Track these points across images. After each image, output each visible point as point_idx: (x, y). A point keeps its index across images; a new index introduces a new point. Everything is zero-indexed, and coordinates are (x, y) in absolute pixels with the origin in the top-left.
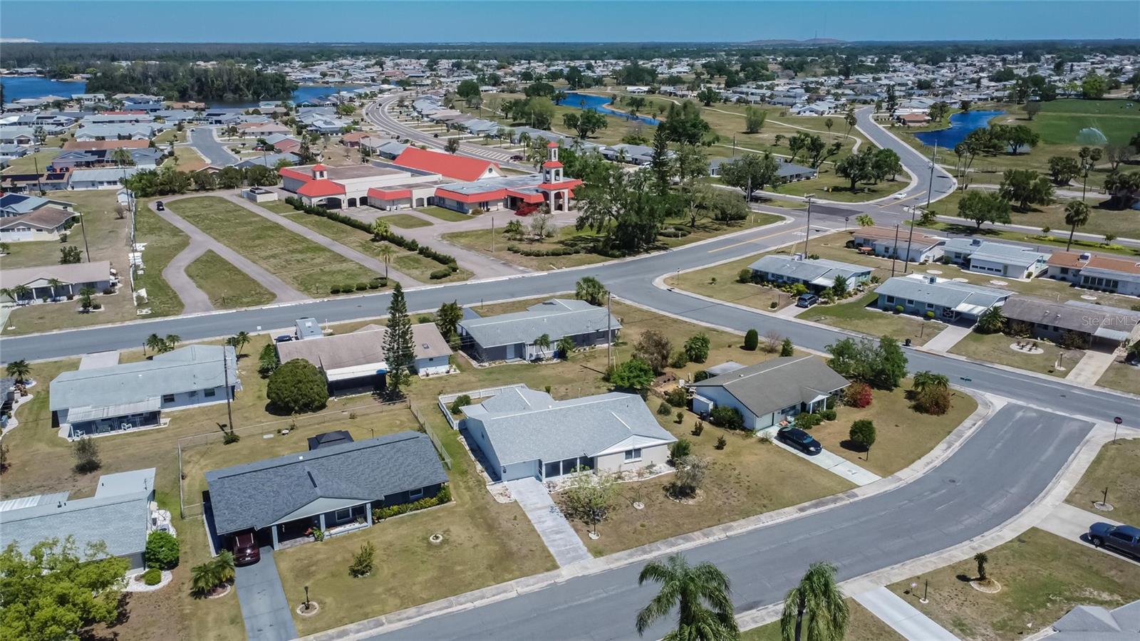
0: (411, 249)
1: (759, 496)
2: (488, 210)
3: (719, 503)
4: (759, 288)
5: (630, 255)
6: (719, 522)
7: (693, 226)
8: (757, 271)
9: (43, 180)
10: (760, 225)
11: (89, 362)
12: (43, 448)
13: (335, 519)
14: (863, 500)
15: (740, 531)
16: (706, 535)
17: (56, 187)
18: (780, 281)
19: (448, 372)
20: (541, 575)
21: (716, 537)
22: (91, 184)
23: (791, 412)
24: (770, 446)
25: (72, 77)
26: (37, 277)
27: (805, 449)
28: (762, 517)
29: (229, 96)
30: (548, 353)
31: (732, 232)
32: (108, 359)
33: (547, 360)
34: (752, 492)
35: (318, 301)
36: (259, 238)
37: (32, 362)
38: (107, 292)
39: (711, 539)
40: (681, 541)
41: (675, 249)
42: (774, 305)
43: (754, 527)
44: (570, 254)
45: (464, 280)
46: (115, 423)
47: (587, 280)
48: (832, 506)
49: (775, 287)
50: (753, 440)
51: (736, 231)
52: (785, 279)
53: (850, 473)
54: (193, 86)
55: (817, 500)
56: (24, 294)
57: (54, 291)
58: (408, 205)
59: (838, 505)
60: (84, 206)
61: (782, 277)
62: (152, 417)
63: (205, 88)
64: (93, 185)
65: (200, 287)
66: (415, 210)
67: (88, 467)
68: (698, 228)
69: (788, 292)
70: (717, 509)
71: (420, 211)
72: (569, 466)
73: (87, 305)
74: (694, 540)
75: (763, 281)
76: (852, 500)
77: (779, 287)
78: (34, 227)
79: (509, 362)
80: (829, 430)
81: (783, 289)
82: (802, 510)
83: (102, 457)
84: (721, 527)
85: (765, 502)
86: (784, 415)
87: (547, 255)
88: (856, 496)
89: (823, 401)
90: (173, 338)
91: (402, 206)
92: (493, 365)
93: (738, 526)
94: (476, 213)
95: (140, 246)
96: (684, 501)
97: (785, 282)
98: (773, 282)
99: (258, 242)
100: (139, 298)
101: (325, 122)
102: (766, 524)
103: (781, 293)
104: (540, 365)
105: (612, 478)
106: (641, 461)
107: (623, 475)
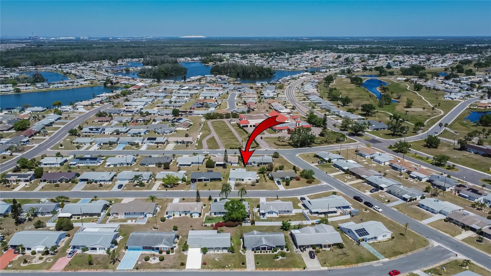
2: (282, 132)
4: (316, 159)
5: (300, 148)
9: (187, 113)
10: (346, 143)
11: (185, 156)
12: (175, 167)
13: (205, 180)
17: (190, 115)
19: (237, 166)
25: (209, 63)
26: (180, 139)
29: (252, 76)
30: (256, 165)
31: (335, 144)
32: (187, 156)
36: (225, 134)
37: (176, 155)
38: (191, 143)
41: (313, 147)
42: (313, 163)
44: (286, 146)
46: (184, 165)
47: (275, 152)
49: (319, 159)
54: (241, 72)
56: (177, 142)
57: (183, 142)
60: (194, 121)
61: (321, 157)
62: (189, 165)
64: (198, 115)
65: (207, 144)
67: (179, 170)
68: (327, 142)
72: (240, 179)
73: (187, 146)
78: (183, 126)
79: (249, 165)
83: (181, 169)
87: (281, 145)
90: (197, 154)
92: (246, 166)
94: (278, 132)
95: (201, 134)
99: (225, 135)
100: (196, 145)
105: (245, 183)
106: (251, 181)
107: (247, 182)
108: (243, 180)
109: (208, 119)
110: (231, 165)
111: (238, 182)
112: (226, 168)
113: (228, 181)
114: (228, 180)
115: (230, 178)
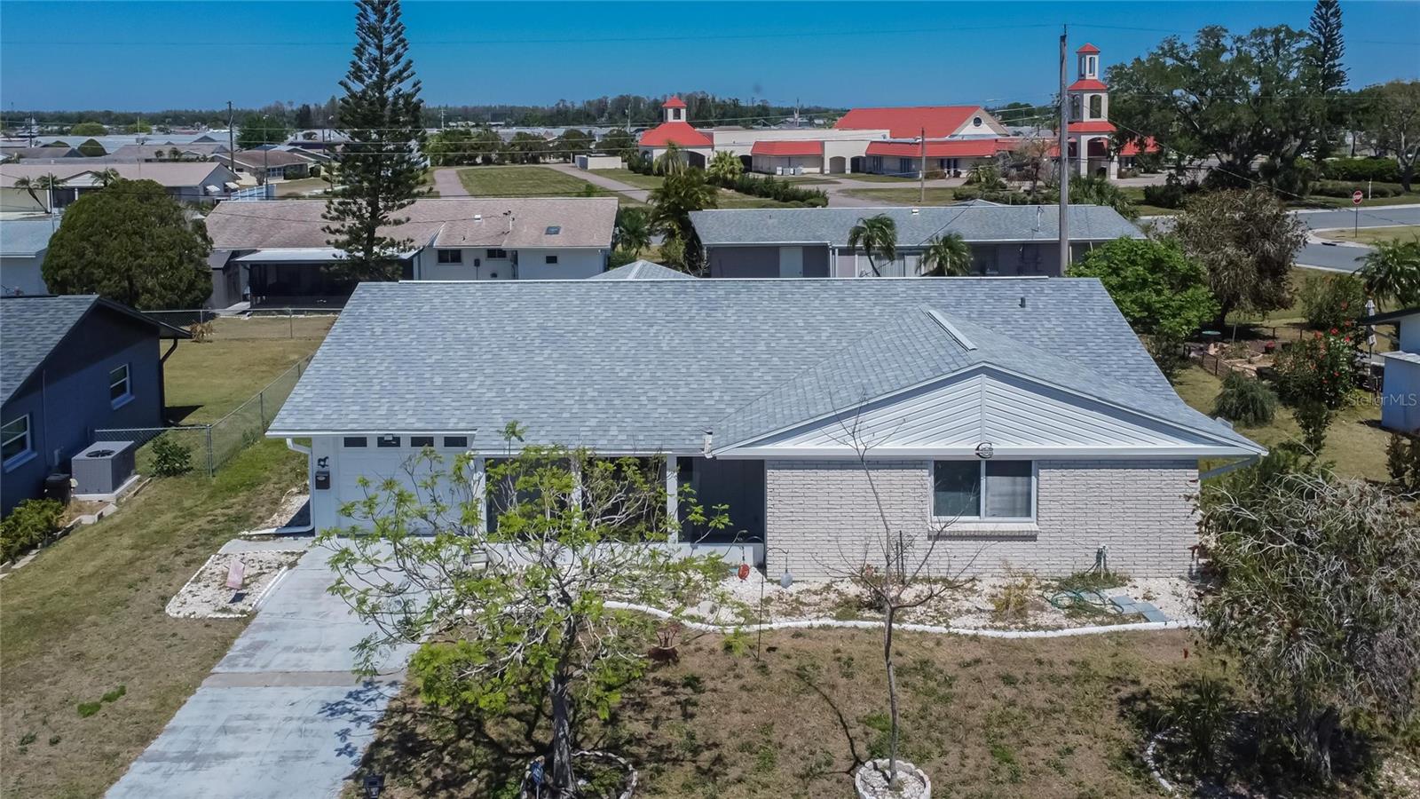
2: (957, 175)
58: (817, 170)
91: (805, 170)
94: (931, 177)
105: (833, 596)
106: (1031, 537)
107: (908, 595)
109: (448, 163)
115: (332, 467)
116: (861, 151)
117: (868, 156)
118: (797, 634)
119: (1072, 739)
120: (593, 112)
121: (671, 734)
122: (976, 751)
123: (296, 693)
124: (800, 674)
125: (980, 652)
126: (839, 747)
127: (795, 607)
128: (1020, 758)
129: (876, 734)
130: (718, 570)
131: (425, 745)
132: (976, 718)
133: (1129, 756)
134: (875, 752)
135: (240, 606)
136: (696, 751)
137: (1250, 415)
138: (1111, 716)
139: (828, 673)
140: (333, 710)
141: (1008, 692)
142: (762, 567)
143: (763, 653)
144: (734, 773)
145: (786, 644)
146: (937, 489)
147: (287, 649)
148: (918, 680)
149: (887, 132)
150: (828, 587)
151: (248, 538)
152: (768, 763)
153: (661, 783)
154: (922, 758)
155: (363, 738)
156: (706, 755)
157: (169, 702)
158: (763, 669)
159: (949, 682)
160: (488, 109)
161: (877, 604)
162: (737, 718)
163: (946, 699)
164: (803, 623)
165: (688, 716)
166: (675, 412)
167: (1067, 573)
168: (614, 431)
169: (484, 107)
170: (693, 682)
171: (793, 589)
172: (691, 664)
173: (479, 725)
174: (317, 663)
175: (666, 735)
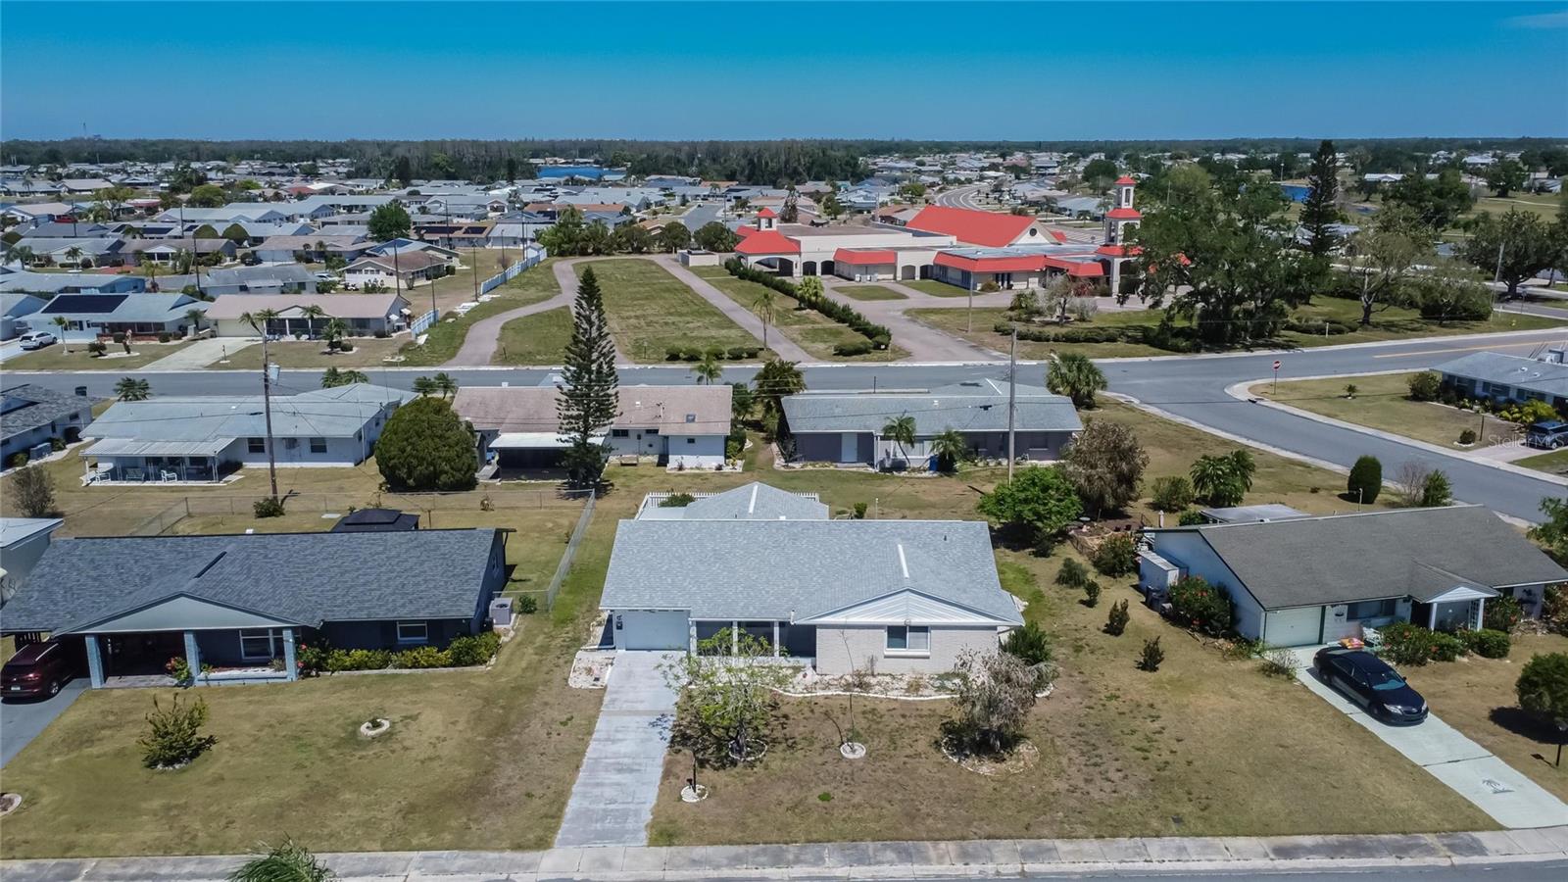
0: (841, 320)
1: (1179, 792)
2: (1010, 287)
3: (1060, 785)
4: (1453, 412)
5: (1209, 350)
6: (1027, 831)
7: (1366, 322)
8: (1451, 377)
9: (458, 234)
10: (1514, 329)
14: (1497, 869)
15: (1066, 867)
16: (966, 857)
17: (473, 244)
18: (1502, 398)
19: (719, 468)
20: (492, 855)
21: (990, 868)
22: (512, 242)
23: (1380, 621)
24: (1286, 686)
26: (291, 304)
27: (1376, 707)
28: (1154, 846)
30: (920, 456)
31: (1445, 334)
33: (914, 470)
34: (1161, 780)
35: (637, 367)
39: (974, 870)
40: (890, 855)
41: (1306, 350)
42: (1467, 439)
43: (1115, 866)
44: (1097, 341)
45: (887, 360)
47: (1067, 359)
48: (1388, 862)
49: (1486, 410)
50: (1247, 665)
51: (1455, 334)
52: (1513, 394)
53: (1489, 789)
55: (1345, 838)
56: (275, 326)
57: (311, 325)
58: (891, 276)
59: (1407, 862)
61: (1505, 389)
63: (757, 172)
64: (515, 243)
65: (501, 340)
66: (899, 282)
68: (1376, 325)
69: (1515, 420)
70: (1042, 800)
71: (906, 285)
72: (757, 633)
74: (927, 860)
75: (1461, 398)
76: (1458, 860)
77: (1495, 410)
78: (384, 269)
79: (847, 465)
80: (1473, 678)
81: (1505, 413)
82: (1283, 852)
84: (1021, 845)
85: (1186, 809)
86: (1355, 624)
87: (1055, 340)
88: (1481, 850)
89: (1475, 603)
90: (355, 376)
91: (880, 277)
92: (810, 468)
93: (1069, 853)
94: (988, 288)
95: (487, 297)
96: (970, 764)
97: (1511, 402)
98: (1482, 401)
101: (866, 198)
102: (1155, 866)
103: (1499, 421)
104: (894, 477)
105: (843, 681)
106: (928, 658)
107: (873, 681)
108: (801, 642)
109: (562, 254)
110: (663, 461)
111: (732, 670)
112: (602, 490)
113: (583, 658)
114: (577, 643)
115: (623, 620)
116: (929, 258)
117: (936, 265)
118: (827, 698)
119: (919, 736)
120: (683, 157)
121: (777, 734)
122: (885, 740)
123: (638, 719)
124: (826, 713)
125: (896, 705)
126: (837, 739)
127: (828, 686)
128: (899, 743)
129: (851, 734)
130: (797, 669)
131: (690, 737)
132: (888, 729)
133: (936, 742)
134: (848, 740)
135: (599, 683)
136: (787, 740)
137: (1072, 582)
138: (936, 729)
139: (837, 713)
140: (653, 725)
141: (902, 720)
142: (814, 667)
143: (811, 704)
144: (799, 747)
145: (822, 701)
146: (889, 637)
147: (626, 701)
148: (870, 716)
149: (954, 239)
150: (841, 678)
151: (586, 650)
152: (812, 743)
153: (775, 749)
154: (865, 742)
155: (669, 735)
156: (790, 742)
157: (592, 721)
158: (812, 711)
159: (881, 717)
160: (575, 143)
161: (860, 685)
162: (801, 729)
163: (878, 723)
164: (830, 693)
165: (784, 728)
166: (778, 599)
167: (942, 672)
168: (751, 609)
169: (570, 141)
170: (786, 716)
171: (827, 678)
172: (785, 709)
173: (709, 731)
174: (641, 707)
175: (776, 734)
